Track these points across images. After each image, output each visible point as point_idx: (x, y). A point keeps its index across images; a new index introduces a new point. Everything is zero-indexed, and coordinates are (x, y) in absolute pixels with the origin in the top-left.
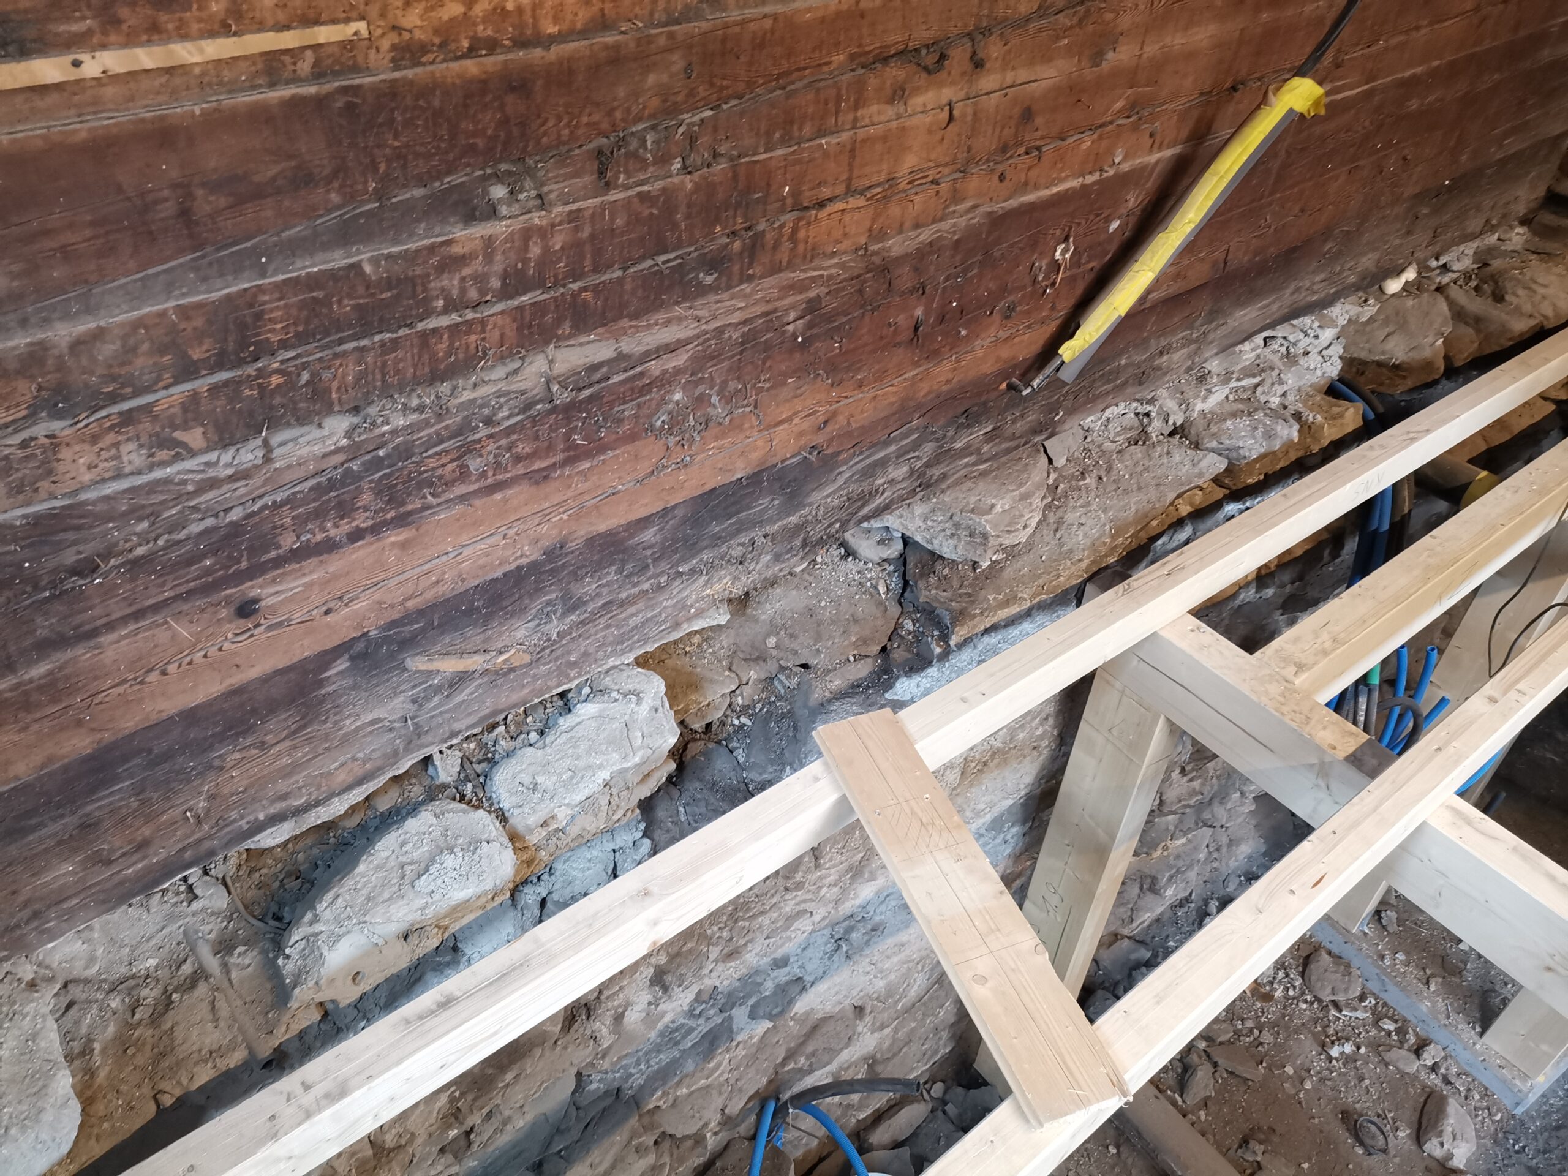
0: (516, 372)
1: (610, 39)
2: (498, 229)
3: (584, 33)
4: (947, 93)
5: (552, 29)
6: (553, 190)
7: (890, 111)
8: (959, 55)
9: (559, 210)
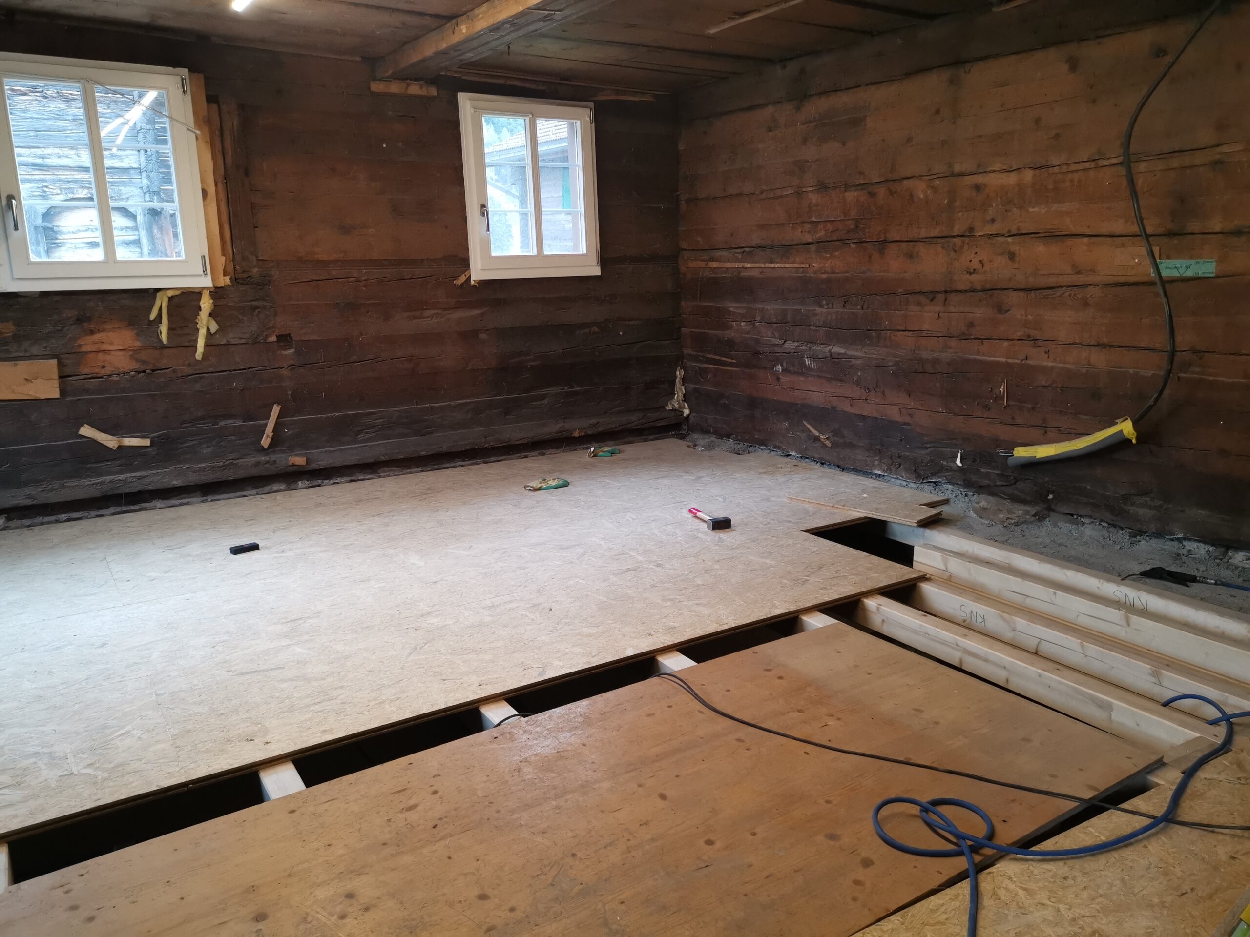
0: (825, 347)
1: (847, 275)
2: (824, 310)
3: (844, 273)
4: (937, 309)
5: (838, 271)
6: (835, 305)
7: (918, 309)
8: (940, 297)
9: (835, 310)
